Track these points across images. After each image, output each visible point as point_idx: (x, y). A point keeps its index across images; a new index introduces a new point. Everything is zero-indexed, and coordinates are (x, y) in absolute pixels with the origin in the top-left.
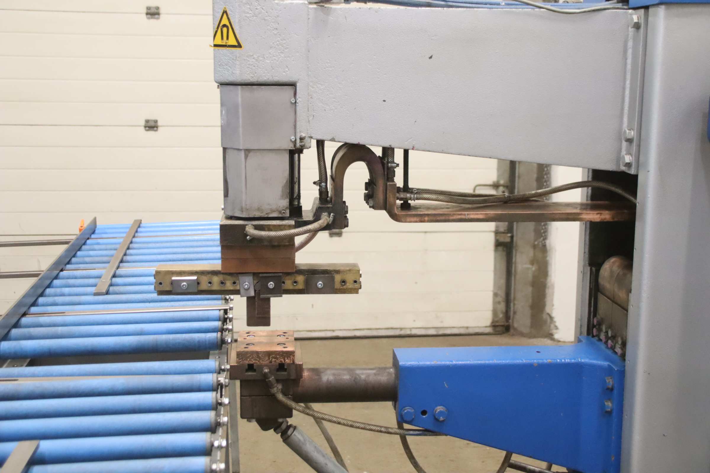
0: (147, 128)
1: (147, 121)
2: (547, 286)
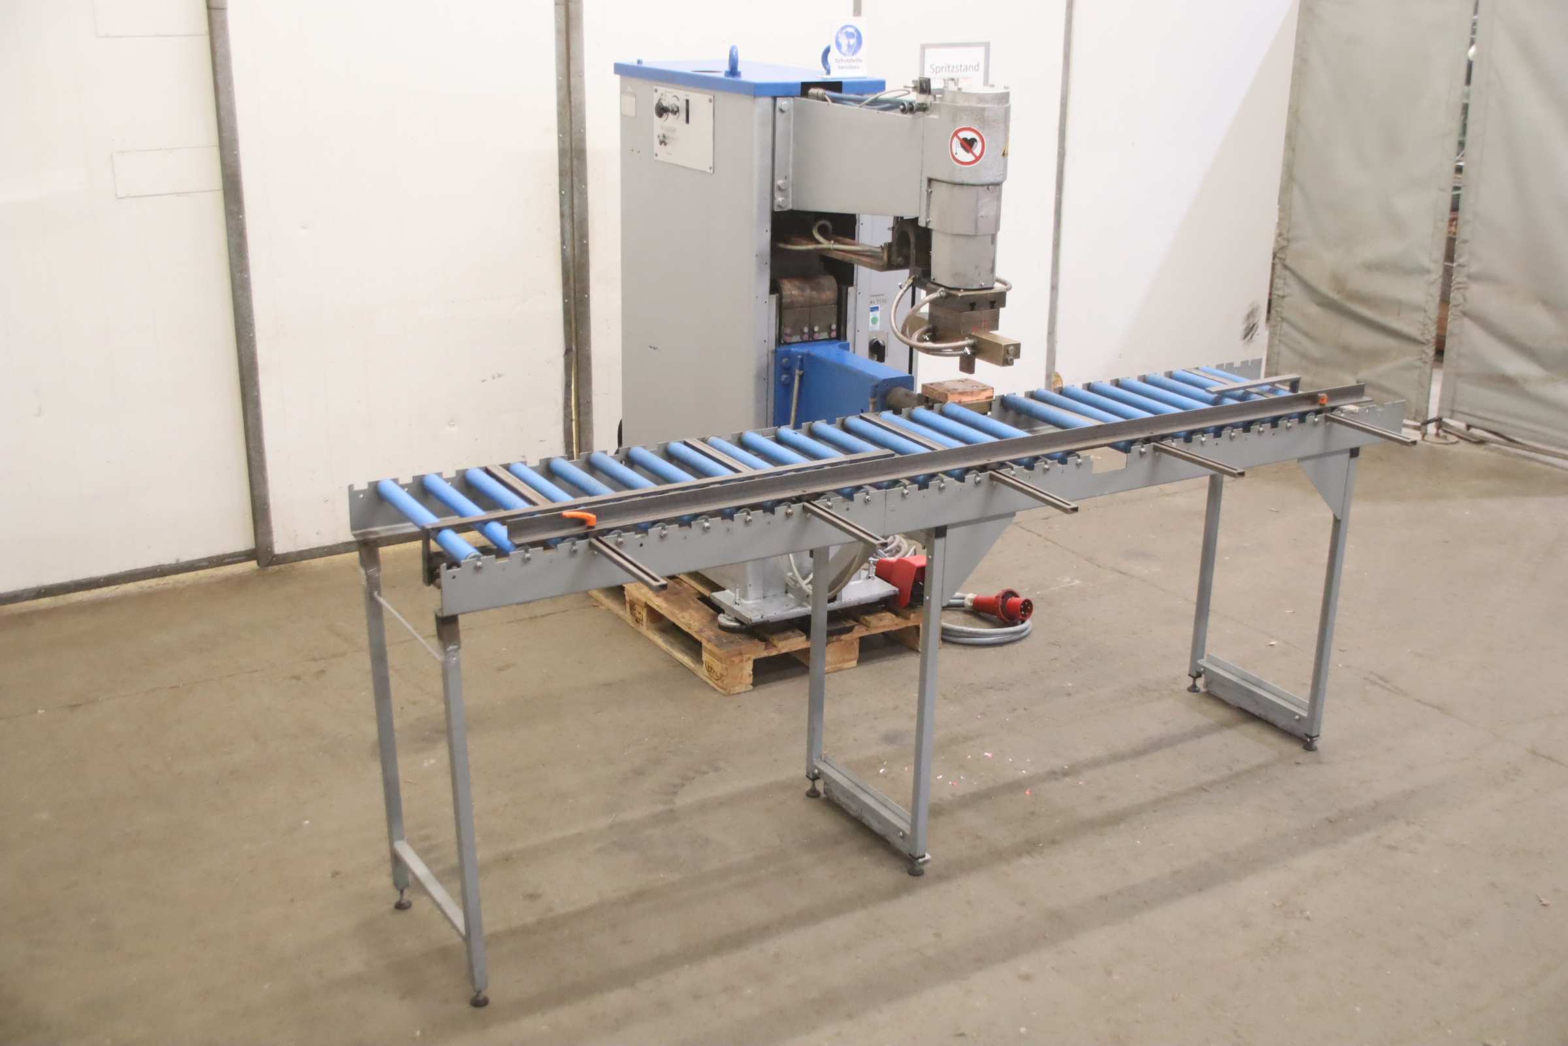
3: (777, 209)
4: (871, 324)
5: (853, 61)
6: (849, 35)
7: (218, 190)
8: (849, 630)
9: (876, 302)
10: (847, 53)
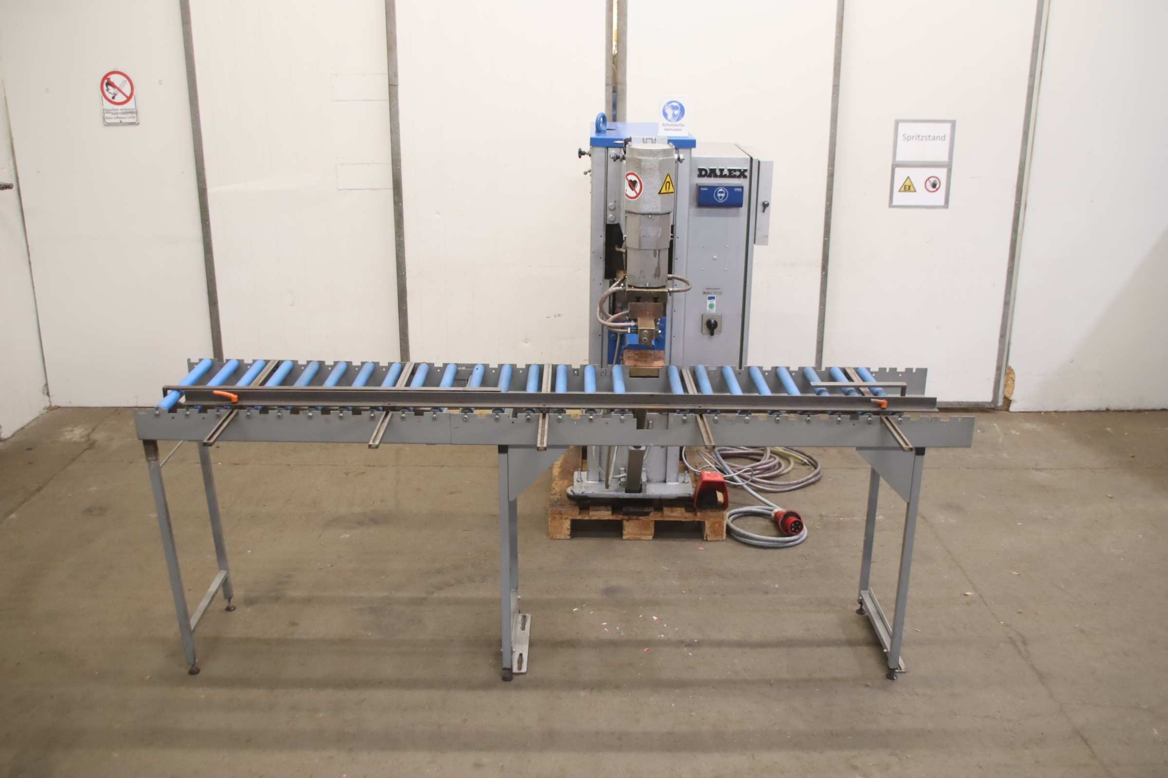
3: (608, 223)
4: (708, 308)
5: (676, 125)
6: (674, 108)
7: (390, 189)
8: (647, 514)
9: (712, 293)
10: (672, 119)
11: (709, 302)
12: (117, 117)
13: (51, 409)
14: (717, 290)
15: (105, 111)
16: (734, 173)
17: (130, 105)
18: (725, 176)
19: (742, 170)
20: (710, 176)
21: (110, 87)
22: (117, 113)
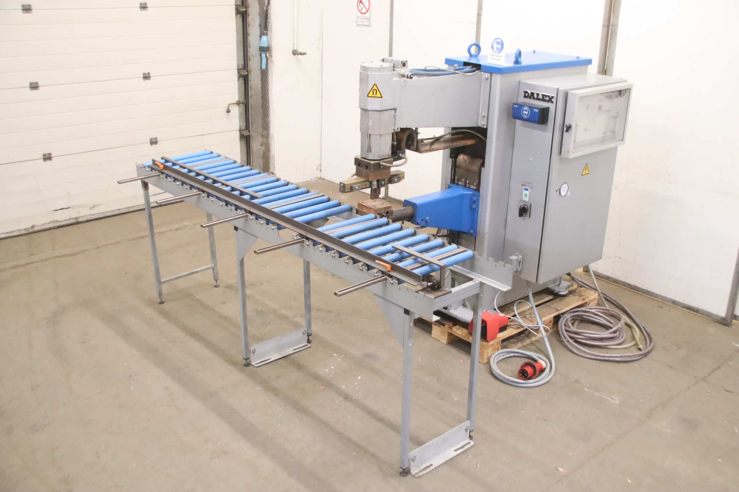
0: (32, 89)
1: (31, 84)
2: (270, 157)
4: (524, 196)
5: (498, 56)
6: (498, 43)
9: (527, 186)
10: (496, 52)
11: (525, 192)
12: (362, 21)
13: (321, 178)
14: (530, 185)
15: (358, 17)
16: (545, 98)
17: (367, 15)
18: (539, 99)
19: (550, 97)
20: (530, 98)
21: (361, 4)
22: (362, 19)
